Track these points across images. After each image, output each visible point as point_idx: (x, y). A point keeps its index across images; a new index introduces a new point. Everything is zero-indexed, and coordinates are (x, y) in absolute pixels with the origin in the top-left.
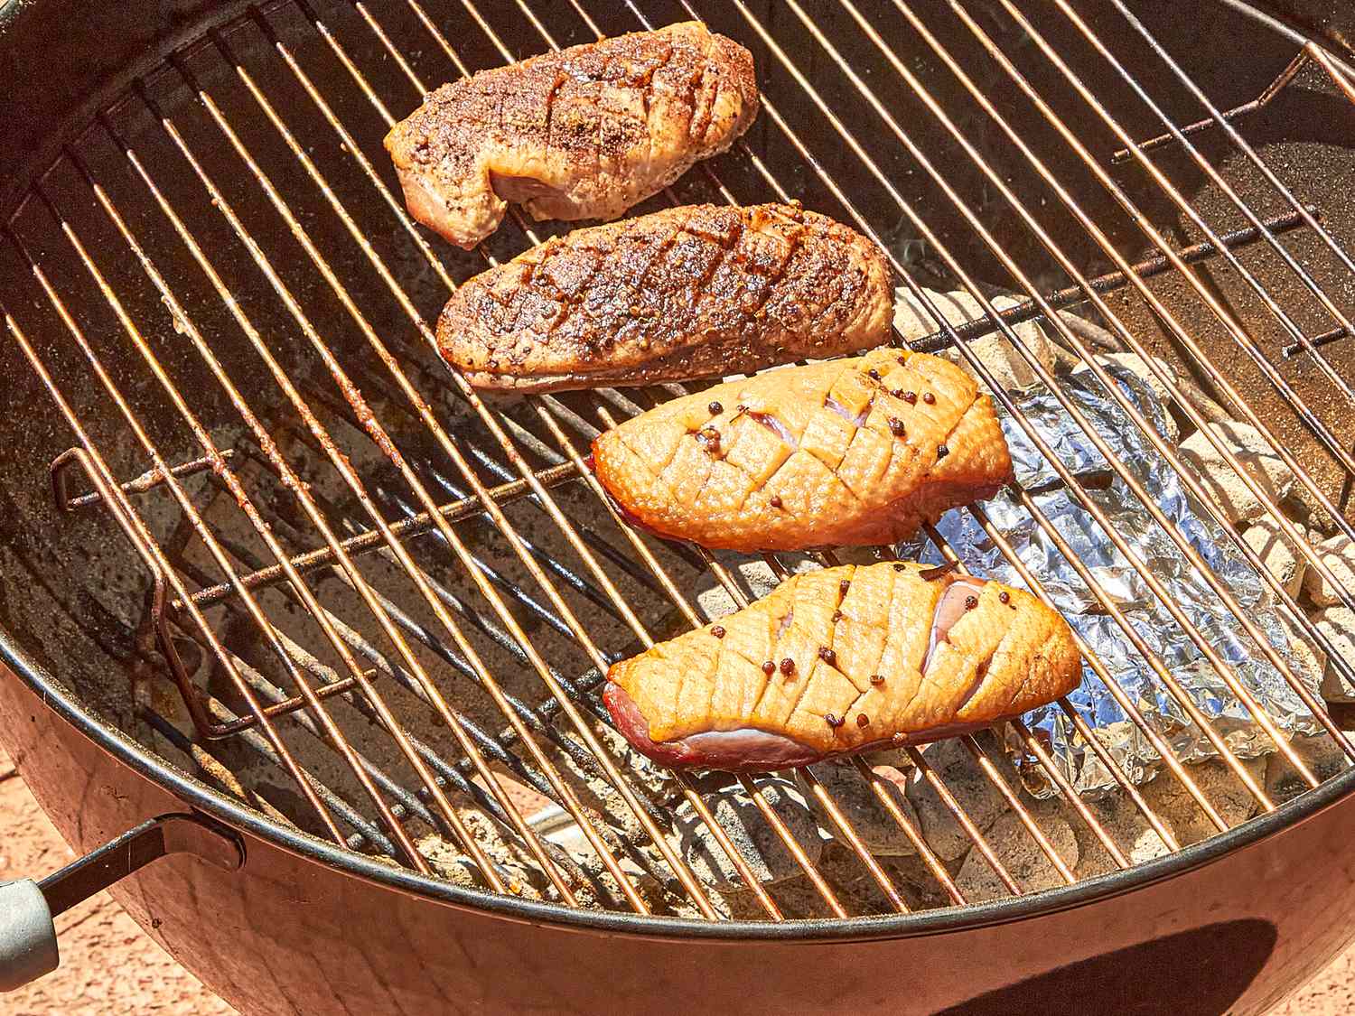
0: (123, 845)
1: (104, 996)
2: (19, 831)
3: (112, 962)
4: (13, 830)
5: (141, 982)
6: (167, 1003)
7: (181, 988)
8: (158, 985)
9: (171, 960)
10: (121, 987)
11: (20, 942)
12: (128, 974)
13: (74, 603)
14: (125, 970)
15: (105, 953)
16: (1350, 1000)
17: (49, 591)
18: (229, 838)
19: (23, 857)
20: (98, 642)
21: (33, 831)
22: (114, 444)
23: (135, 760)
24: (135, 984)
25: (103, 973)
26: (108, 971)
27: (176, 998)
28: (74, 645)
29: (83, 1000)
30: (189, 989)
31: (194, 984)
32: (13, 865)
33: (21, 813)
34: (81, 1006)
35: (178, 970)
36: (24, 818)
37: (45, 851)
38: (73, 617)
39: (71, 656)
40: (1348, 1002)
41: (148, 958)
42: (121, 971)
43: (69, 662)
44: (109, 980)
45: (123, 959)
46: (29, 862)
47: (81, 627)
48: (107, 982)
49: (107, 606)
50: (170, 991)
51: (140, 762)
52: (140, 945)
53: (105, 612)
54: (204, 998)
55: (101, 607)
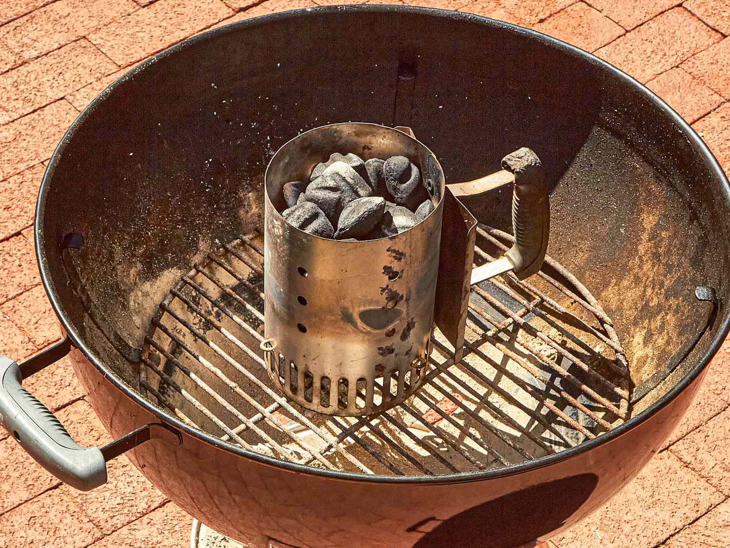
0: (134, 435)
1: (114, 488)
2: (82, 421)
3: (117, 474)
4: (80, 421)
5: (128, 483)
6: (138, 492)
7: (144, 486)
8: (135, 484)
9: (141, 474)
10: (120, 485)
11: (93, 472)
12: (123, 480)
13: (112, 337)
14: (122, 478)
15: (114, 471)
16: (608, 509)
17: (103, 332)
18: (176, 434)
19: (83, 432)
20: (121, 353)
21: (87, 422)
22: (129, 275)
23: (140, 401)
24: (126, 484)
25: (114, 478)
26: (115, 478)
27: (142, 490)
28: (111, 354)
29: (105, 489)
30: (147, 486)
31: (149, 484)
32: (79, 435)
33: (83, 414)
34: (105, 491)
35: (144, 479)
36: (84, 416)
37: (92, 430)
38: (111, 343)
39: (110, 358)
40: (607, 510)
41: (131, 473)
42: (120, 478)
43: (109, 360)
44: (116, 482)
45: (121, 474)
46: (85, 434)
47: (114, 346)
48: (115, 482)
49: (124, 339)
50: (139, 487)
51: (142, 402)
52: (128, 468)
53: (123, 341)
54: (153, 490)
55: (122, 339)
